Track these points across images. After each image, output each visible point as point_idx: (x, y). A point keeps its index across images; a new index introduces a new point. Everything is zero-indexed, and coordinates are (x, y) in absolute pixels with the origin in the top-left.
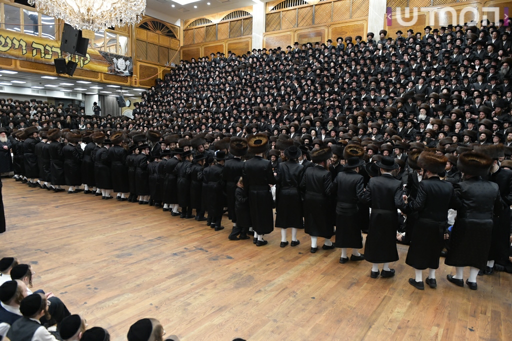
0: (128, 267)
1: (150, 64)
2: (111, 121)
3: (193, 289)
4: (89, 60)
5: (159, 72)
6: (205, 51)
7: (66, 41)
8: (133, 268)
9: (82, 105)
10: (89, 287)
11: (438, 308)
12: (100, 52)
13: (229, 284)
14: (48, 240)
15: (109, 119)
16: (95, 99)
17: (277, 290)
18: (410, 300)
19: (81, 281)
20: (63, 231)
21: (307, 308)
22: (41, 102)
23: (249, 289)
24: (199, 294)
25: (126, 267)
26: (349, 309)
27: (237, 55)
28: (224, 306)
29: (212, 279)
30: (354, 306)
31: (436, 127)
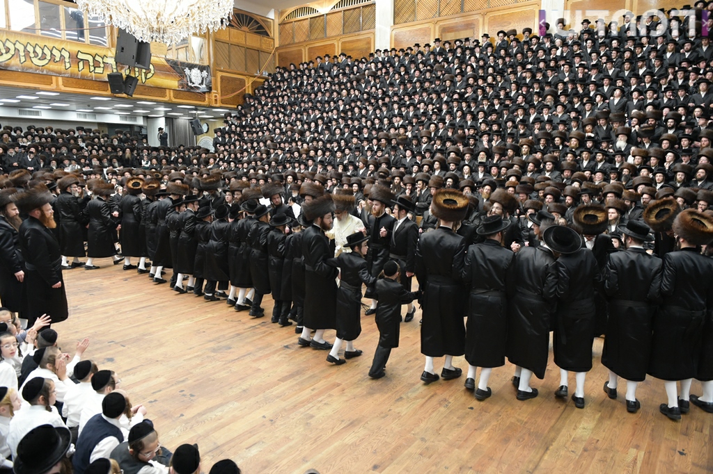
0: (228, 365)
1: (235, 73)
2: (184, 154)
3: (315, 395)
4: (152, 72)
5: (247, 85)
6: (309, 53)
7: (123, 49)
8: (235, 367)
9: (144, 132)
10: (183, 393)
11: (638, 423)
12: (168, 61)
13: (359, 389)
14: (123, 328)
15: (182, 152)
16: (161, 123)
17: (423, 398)
18: (600, 411)
19: (173, 385)
20: (139, 315)
21: (464, 422)
22: (90, 131)
23: (387, 396)
24: (324, 402)
25: (225, 366)
26: (519, 424)
27: (354, 58)
28: (357, 420)
29: (338, 381)
30: (525, 420)
31: (638, 160)
